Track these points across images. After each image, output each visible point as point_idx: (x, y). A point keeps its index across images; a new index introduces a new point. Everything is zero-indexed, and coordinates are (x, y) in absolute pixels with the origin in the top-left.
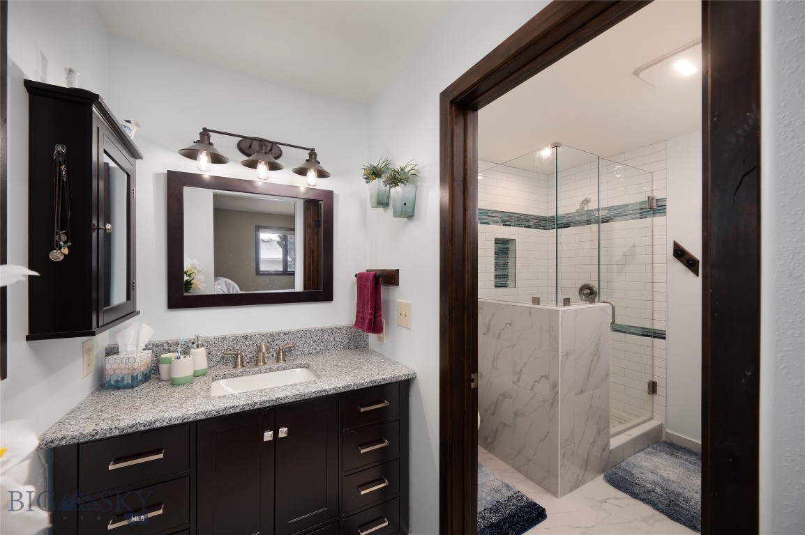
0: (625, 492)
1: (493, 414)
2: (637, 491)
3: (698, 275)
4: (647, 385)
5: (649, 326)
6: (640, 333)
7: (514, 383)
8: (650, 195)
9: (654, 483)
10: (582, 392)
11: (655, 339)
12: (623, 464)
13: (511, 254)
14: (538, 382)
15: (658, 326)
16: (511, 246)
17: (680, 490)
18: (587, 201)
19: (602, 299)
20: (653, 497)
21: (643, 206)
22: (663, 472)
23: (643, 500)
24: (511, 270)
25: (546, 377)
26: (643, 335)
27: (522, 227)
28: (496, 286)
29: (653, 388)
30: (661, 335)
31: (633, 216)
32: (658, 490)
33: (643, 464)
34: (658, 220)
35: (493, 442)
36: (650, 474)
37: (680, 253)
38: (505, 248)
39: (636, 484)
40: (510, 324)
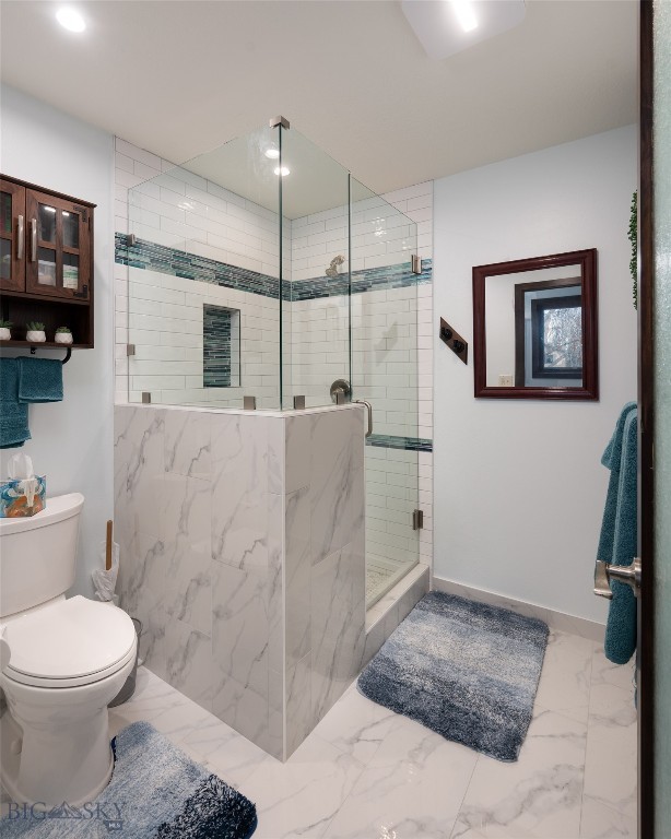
0: (385, 705)
1: (181, 619)
2: (402, 700)
3: (466, 362)
4: (412, 516)
5: (412, 435)
6: (404, 445)
7: (214, 557)
8: (414, 253)
9: (424, 673)
10: (323, 555)
11: (420, 452)
12: (384, 649)
13: (234, 332)
14: (251, 552)
15: (424, 435)
16: (234, 321)
17: (454, 676)
18: (339, 260)
19: (354, 398)
20: (424, 704)
21: (405, 270)
22: (433, 649)
23: (410, 714)
24: (234, 359)
25: (263, 542)
26: (407, 448)
27: (250, 291)
28: (206, 385)
29: (418, 520)
30: (426, 447)
31: (394, 283)
32: (429, 686)
33: (408, 641)
34: (423, 287)
35: (181, 669)
36: (418, 656)
37: (447, 334)
38: (224, 324)
39: (401, 684)
40: (207, 448)
